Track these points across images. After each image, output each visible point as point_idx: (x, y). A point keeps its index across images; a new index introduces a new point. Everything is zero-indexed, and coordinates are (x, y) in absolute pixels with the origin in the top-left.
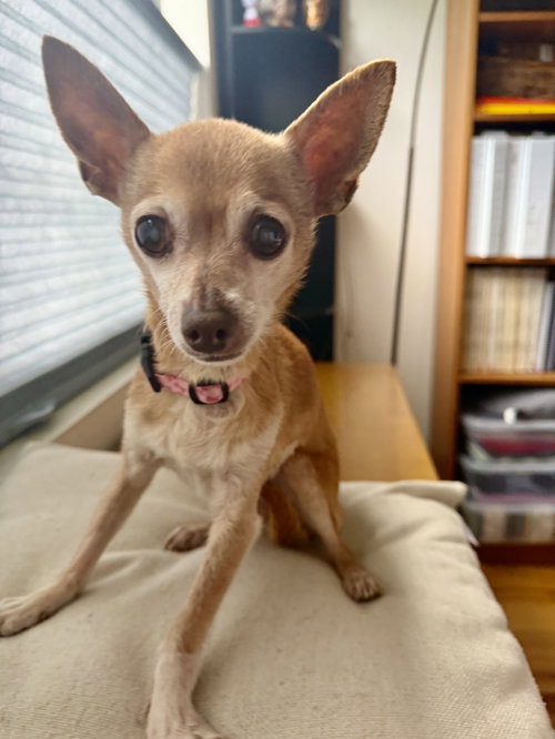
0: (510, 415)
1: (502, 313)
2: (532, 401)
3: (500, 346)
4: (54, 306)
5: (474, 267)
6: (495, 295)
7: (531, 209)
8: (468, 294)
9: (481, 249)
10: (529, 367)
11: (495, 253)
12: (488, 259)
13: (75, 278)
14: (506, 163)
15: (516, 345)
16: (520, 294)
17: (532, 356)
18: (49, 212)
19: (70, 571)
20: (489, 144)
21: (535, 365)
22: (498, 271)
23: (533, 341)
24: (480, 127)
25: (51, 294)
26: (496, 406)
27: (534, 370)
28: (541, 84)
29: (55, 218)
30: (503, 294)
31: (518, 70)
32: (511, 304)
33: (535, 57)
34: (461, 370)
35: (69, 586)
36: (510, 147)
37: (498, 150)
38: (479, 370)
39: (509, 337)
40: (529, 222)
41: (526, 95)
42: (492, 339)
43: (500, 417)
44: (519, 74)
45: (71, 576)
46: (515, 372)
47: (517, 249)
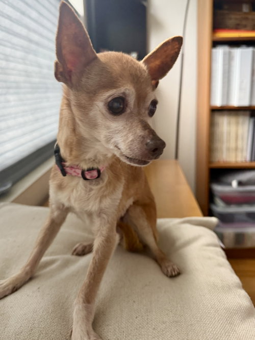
0: (234, 184)
1: (229, 134)
2: (245, 176)
3: (228, 149)
4: (11, 134)
5: (215, 111)
6: (225, 124)
7: (241, 82)
8: (212, 125)
9: (218, 102)
10: (243, 160)
11: (225, 104)
12: (221, 107)
13: (21, 120)
14: (228, 61)
15: (236, 149)
16: (237, 123)
17: (244, 154)
18: (9, 88)
19: (27, 266)
20: (220, 51)
21: (246, 158)
22: (226, 112)
23: (245, 147)
24: (216, 44)
25: (9, 128)
26: (227, 179)
27: (246, 161)
28: (244, 23)
29: (11, 91)
30: (229, 123)
31: (233, 16)
32: (233, 128)
33: (240, 10)
34: (210, 161)
35: (27, 273)
36: (230, 53)
37: (224, 54)
38: (219, 162)
39: (233, 145)
40: (241, 89)
41: (237, 28)
42: (225, 146)
43: (230, 184)
44: (233, 18)
45: (28, 268)
46: (236, 162)
47: (235, 102)
